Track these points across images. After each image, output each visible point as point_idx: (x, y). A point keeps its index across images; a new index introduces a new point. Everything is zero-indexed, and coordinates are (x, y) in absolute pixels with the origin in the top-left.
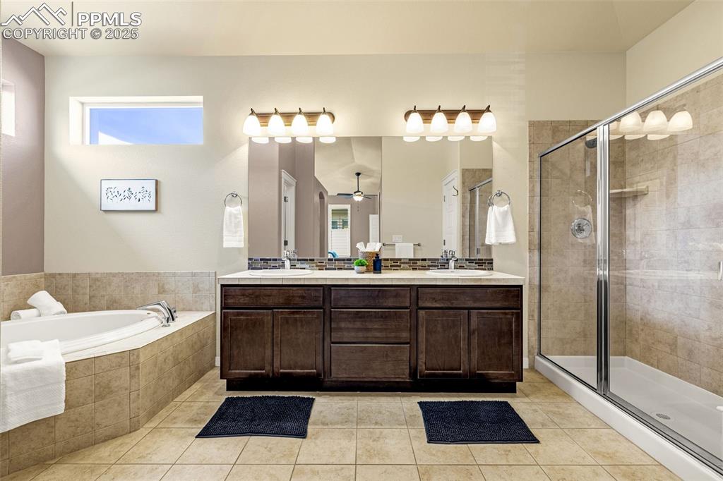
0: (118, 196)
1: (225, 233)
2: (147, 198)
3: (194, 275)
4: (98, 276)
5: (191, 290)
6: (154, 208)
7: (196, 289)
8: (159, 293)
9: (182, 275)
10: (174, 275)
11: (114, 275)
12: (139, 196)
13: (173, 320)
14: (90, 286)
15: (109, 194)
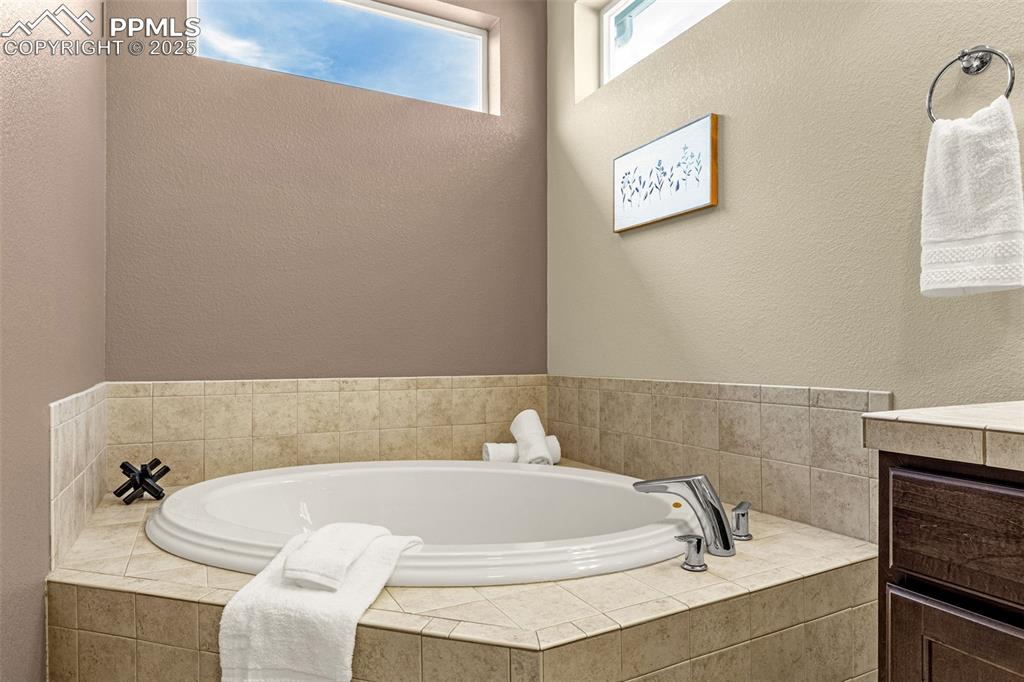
0: (640, 188)
1: (928, 230)
2: (694, 173)
3: (814, 400)
4: (612, 387)
5: (806, 451)
6: (706, 200)
7: (822, 452)
8: (723, 447)
9: (779, 398)
10: (758, 395)
11: (636, 386)
12: (678, 175)
13: (727, 545)
14: (602, 410)
15: (627, 191)
